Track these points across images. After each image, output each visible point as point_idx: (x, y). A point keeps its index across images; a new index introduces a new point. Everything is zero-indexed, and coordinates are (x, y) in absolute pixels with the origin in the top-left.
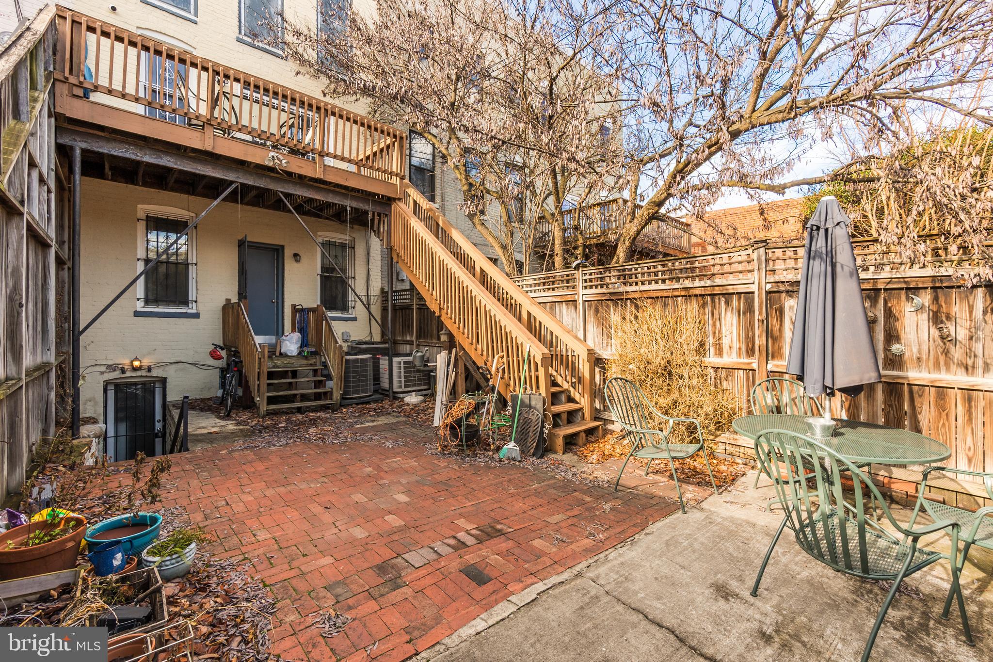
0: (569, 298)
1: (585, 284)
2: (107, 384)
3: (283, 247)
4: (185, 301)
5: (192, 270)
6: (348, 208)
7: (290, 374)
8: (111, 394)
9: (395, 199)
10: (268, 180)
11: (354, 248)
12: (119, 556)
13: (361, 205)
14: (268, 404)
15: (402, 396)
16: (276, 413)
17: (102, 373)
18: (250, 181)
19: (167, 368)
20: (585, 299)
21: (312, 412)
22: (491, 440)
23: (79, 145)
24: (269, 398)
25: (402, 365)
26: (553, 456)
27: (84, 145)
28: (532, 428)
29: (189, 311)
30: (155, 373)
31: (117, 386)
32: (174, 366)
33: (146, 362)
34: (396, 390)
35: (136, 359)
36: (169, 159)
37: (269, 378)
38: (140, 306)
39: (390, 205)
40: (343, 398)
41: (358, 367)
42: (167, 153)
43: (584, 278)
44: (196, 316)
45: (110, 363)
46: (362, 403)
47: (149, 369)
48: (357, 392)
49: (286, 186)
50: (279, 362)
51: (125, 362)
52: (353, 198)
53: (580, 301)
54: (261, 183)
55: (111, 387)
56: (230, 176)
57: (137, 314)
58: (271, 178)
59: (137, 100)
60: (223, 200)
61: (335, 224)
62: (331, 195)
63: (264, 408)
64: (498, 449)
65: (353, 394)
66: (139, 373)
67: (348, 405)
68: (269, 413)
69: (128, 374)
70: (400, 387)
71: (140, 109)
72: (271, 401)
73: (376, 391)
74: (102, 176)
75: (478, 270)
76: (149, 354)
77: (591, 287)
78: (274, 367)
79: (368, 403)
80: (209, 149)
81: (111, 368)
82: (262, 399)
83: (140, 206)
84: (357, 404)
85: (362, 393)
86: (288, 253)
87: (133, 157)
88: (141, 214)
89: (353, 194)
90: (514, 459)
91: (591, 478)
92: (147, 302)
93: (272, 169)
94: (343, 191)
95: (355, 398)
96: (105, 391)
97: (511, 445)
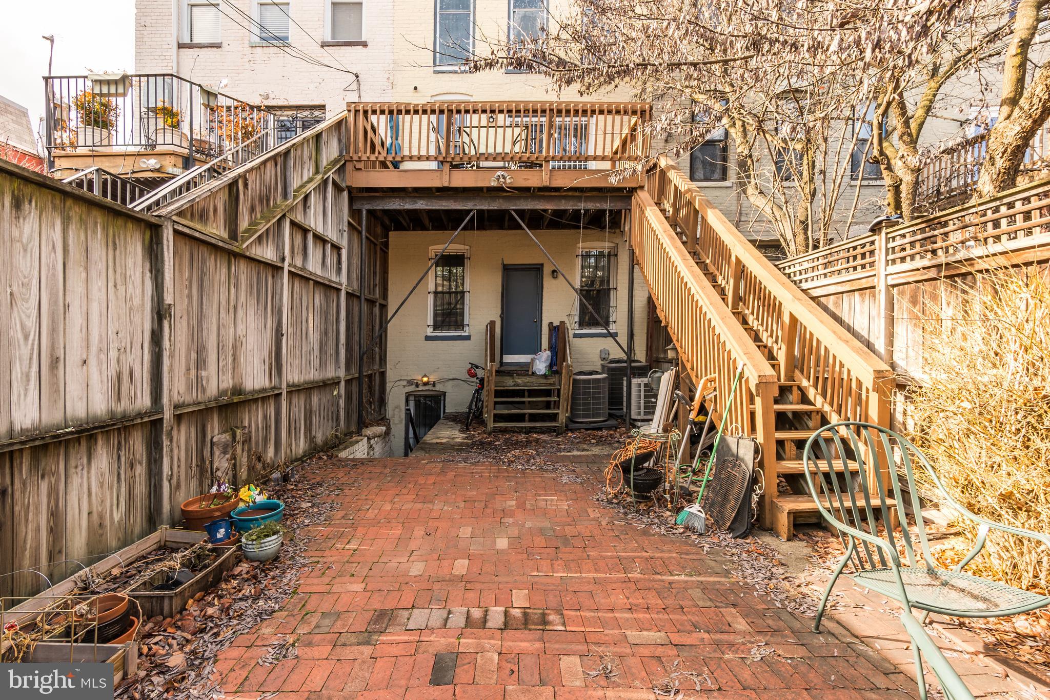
0: (864, 283)
1: (891, 257)
2: (408, 396)
3: (542, 265)
4: (460, 325)
5: (467, 296)
6: (582, 212)
7: (526, 393)
8: (412, 404)
9: (633, 190)
10: (501, 201)
11: (616, 255)
12: (222, 531)
13: (598, 205)
14: (495, 421)
15: (639, 424)
16: (504, 431)
17: (404, 386)
18: (484, 206)
19: (446, 384)
20: (890, 282)
21: (535, 432)
22: (667, 496)
23: (365, 207)
24: (495, 415)
25: (642, 388)
26: (768, 539)
27: (368, 207)
28: (736, 490)
29: (464, 334)
30: (439, 388)
31: (415, 396)
32: (451, 382)
33: (432, 379)
34: (633, 417)
35: (425, 376)
36: (422, 202)
37: (496, 397)
38: (430, 332)
39: (630, 198)
40: (571, 420)
41: (589, 388)
42: (420, 198)
43: (891, 245)
44: (468, 338)
45: (409, 378)
46: (593, 429)
47: (434, 385)
48: (588, 416)
49: (518, 202)
50: (519, 381)
51: (418, 378)
52: (588, 199)
53: (882, 287)
54: (495, 205)
55: (412, 398)
56: (468, 205)
57: (428, 338)
58: (504, 198)
59: (428, 158)
60: (463, 229)
61: (596, 232)
62: (563, 202)
63: (491, 425)
64: (679, 510)
65: (583, 418)
66: (427, 388)
67: (576, 430)
68: (496, 430)
69: (421, 388)
70: (639, 414)
71: (433, 165)
72: (498, 418)
73: (611, 416)
74: (424, 228)
75: (733, 259)
76: (434, 371)
77: (903, 259)
78: (514, 385)
79: (600, 429)
80: (446, 184)
81: (410, 382)
82: (489, 415)
83: (431, 248)
84: (587, 429)
85: (593, 417)
86: (547, 270)
87: (398, 207)
88: (432, 254)
89: (588, 194)
90: (693, 530)
91: (793, 592)
92: (436, 327)
93: (500, 189)
94: (577, 194)
95: (582, 423)
96: (407, 401)
97: (695, 508)
